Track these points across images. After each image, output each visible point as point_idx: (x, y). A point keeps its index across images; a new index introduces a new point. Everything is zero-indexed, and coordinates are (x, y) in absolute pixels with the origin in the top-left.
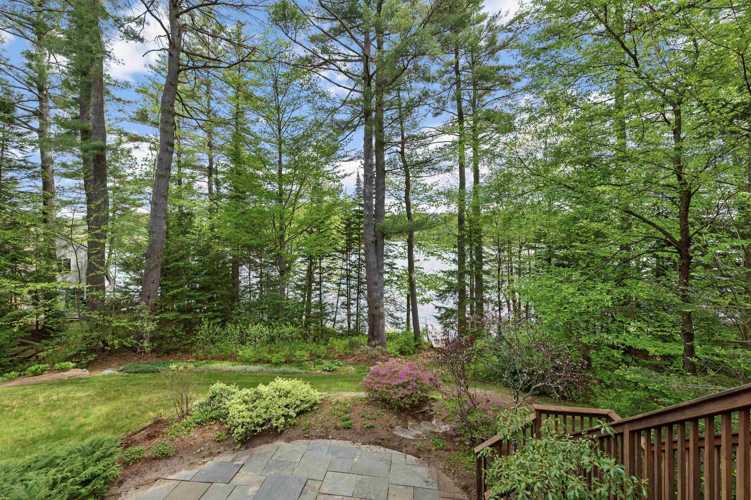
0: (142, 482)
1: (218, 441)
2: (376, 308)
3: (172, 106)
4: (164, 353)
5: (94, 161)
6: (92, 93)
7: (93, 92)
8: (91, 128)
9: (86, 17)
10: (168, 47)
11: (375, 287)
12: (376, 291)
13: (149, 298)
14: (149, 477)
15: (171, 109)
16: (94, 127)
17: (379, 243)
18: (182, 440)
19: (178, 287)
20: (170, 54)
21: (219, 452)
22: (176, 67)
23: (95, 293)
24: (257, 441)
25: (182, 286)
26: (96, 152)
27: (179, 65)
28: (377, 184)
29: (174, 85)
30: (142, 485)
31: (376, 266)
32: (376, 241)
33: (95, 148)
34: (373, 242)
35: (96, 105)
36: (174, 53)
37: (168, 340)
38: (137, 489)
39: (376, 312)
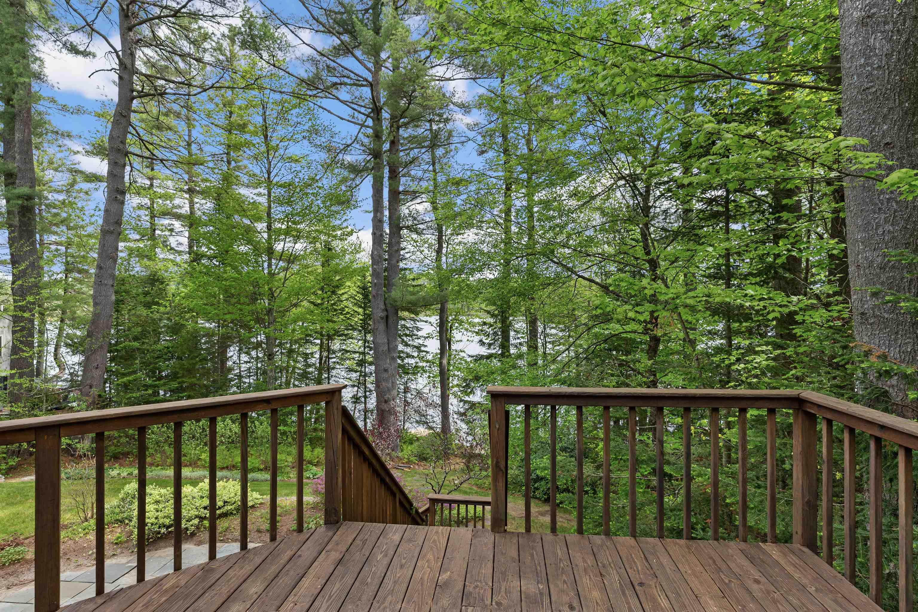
0: (16, 582)
1: (116, 544)
2: (386, 402)
3: (123, 142)
4: (111, 457)
5: (19, 212)
6: (16, 127)
7: (18, 125)
8: (16, 170)
9: (6, 31)
10: (117, 67)
11: (385, 375)
12: (386, 380)
13: (91, 387)
14: (26, 578)
15: (121, 146)
16: (20, 170)
17: (390, 321)
18: (75, 542)
19: (130, 374)
20: (120, 78)
21: (114, 555)
22: (129, 94)
23: (18, 381)
24: (162, 544)
25: (135, 372)
26: (20, 202)
27: (133, 91)
28: (390, 244)
29: (125, 117)
30: (16, 585)
31: (386, 348)
32: (387, 317)
33: (19, 197)
34: (382, 318)
35: (21, 142)
36: (126, 76)
37: (115, 441)
38: (8, 588)
39: (385, 407)
